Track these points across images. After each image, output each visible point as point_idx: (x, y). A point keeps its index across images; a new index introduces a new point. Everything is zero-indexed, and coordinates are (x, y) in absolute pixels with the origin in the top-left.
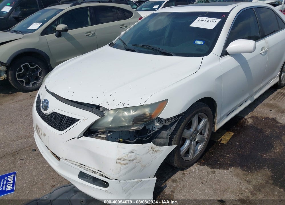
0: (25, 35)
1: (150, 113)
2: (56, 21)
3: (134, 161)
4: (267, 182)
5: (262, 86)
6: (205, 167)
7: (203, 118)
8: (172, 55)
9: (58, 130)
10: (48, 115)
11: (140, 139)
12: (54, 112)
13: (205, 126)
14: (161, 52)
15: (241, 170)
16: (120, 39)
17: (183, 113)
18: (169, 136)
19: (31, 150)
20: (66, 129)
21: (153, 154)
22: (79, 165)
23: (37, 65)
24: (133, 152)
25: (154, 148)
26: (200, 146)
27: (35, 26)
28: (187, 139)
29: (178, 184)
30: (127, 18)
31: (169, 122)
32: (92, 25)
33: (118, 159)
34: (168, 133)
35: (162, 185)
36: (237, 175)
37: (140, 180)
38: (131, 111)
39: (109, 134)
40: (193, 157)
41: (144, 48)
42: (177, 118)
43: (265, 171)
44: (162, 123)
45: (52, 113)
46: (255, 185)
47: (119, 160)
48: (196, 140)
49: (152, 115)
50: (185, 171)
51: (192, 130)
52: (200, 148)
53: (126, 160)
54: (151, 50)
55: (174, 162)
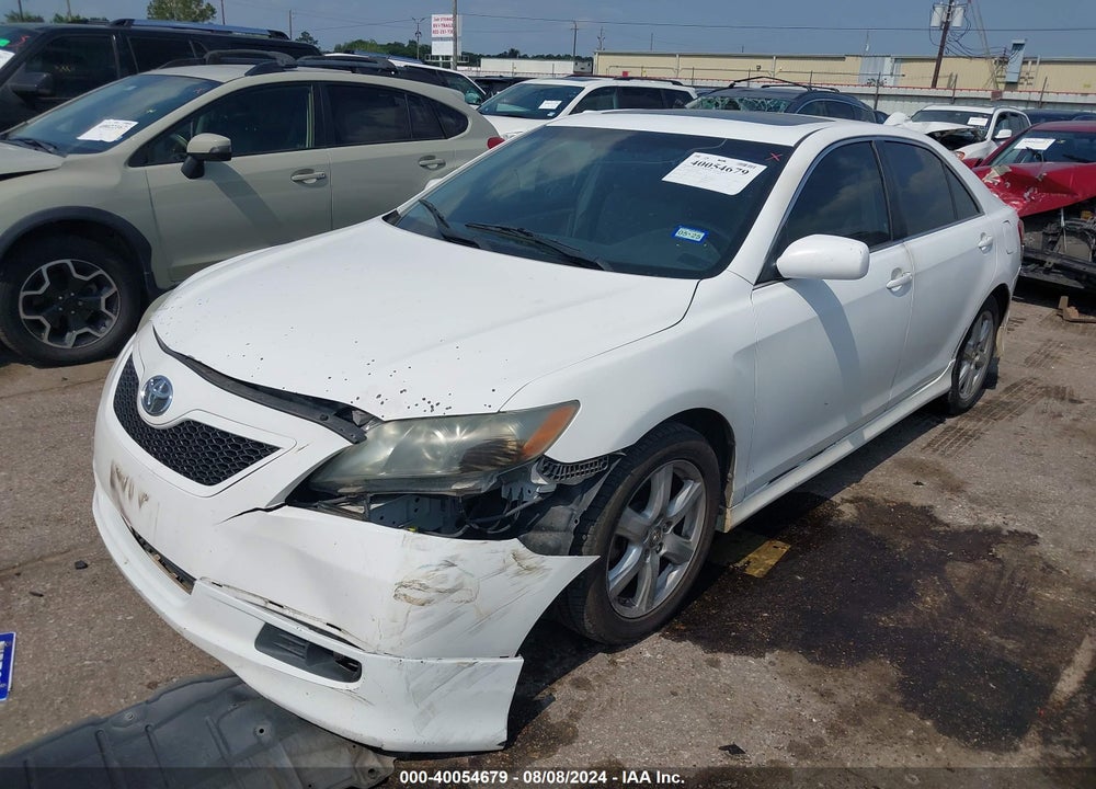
0: (71, 157)
1: (521, 441)
2: (190, 121)
3: (455, 596)
4: (884, 699)
5: (894, 399)
6: (687, 645)
7: (687, 478)
8: (601, 269)
9: (199, 480)
10: (164, 431)
11: (477, 527)
12: (188, 422)
13: (693, 505)
14: (566, 255)
15: (805, 661)
16: (422, 202)
17: (623, 450)
18: (576, 521)
19: (71, 564)
20: (225, 478)
21: (517, 579)
22: (262, 603)
23: (101, 272)
24: (453, 565)
25: (524, 559)
26: (674, 577)
27: (109, 130)
28: (633, 543)
29: (594, 694)
30: (445, 134)
31: (578, 474)
32: (318, 145)
33: (402, 585)
34: (572, 514)
35: (538, 693)
36: (791, 675)
37: (471, 660)
38: (458, 429)
39: (373, 506)
40: (647, 608)
41: (509, 239)
42: (604, 465)
43: (882, 664)
44: (556, 477)
45: (182, 424)
46: (845, 706)
47: (405, 587)
48: (663, 552)
49: (525, 446)
50: (618, 654)
51: (651, 513)
52: (674, 582)
53: (427, 588)
54: (530, 245)
55: (585, 616)
